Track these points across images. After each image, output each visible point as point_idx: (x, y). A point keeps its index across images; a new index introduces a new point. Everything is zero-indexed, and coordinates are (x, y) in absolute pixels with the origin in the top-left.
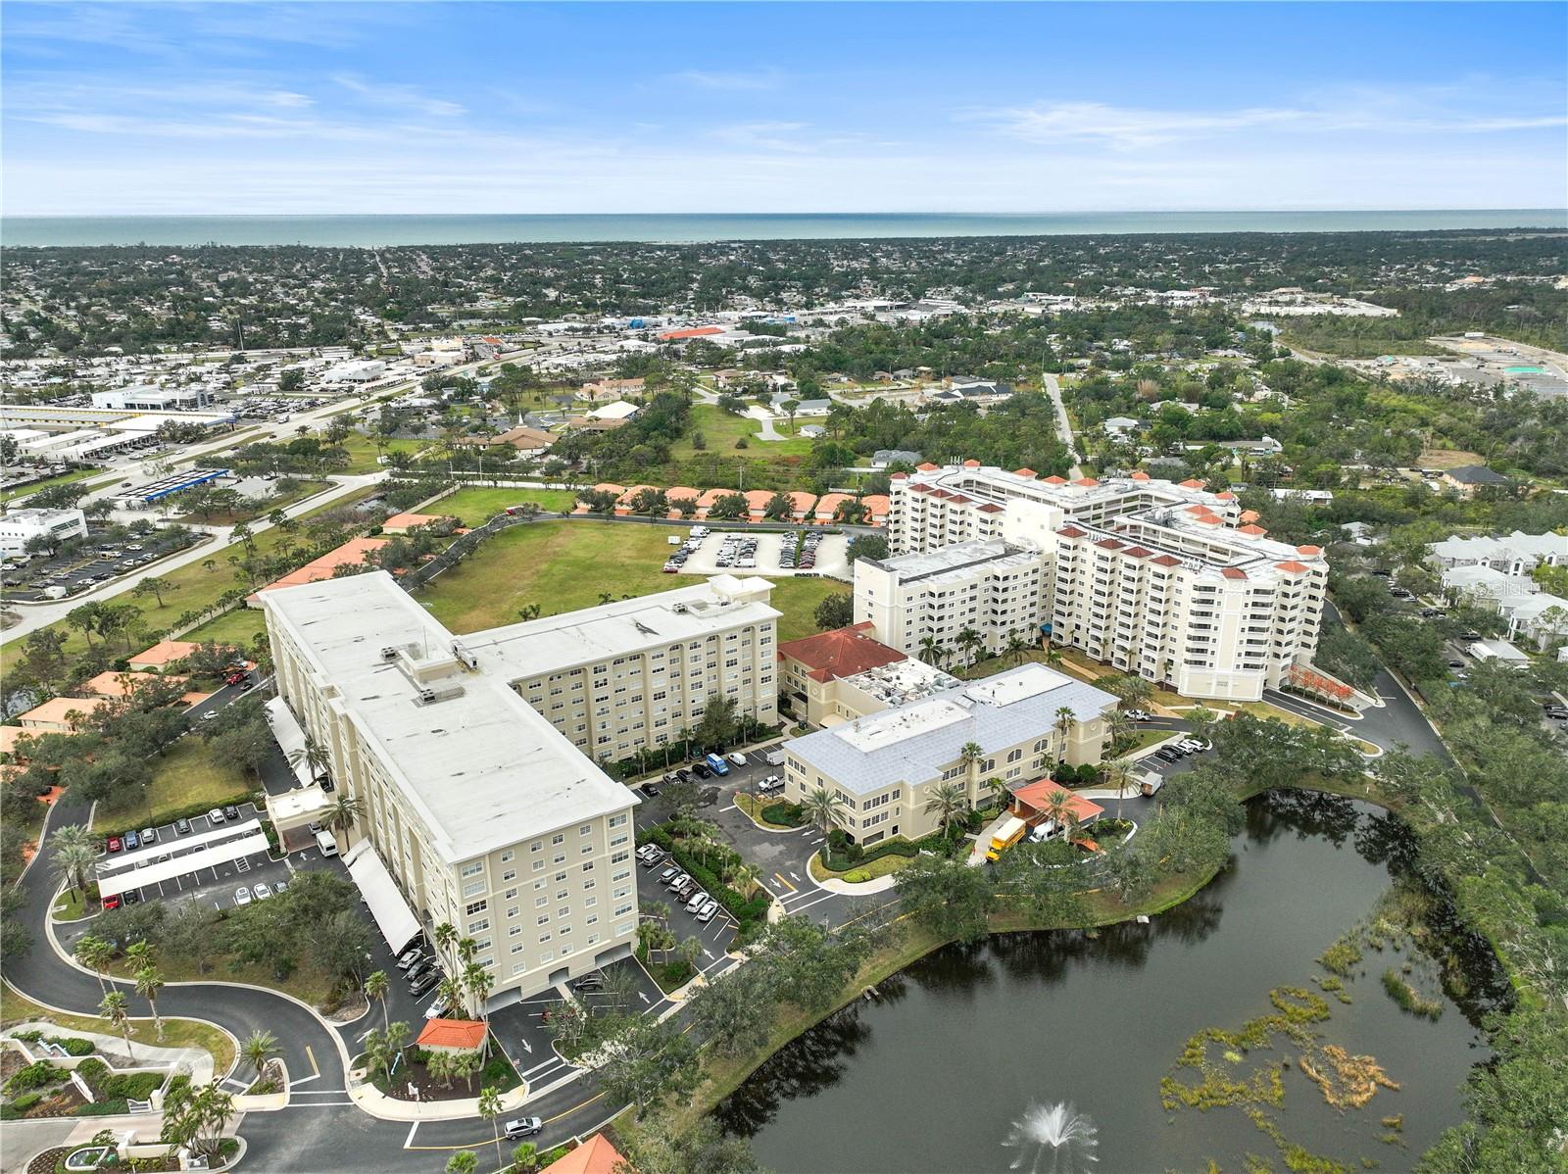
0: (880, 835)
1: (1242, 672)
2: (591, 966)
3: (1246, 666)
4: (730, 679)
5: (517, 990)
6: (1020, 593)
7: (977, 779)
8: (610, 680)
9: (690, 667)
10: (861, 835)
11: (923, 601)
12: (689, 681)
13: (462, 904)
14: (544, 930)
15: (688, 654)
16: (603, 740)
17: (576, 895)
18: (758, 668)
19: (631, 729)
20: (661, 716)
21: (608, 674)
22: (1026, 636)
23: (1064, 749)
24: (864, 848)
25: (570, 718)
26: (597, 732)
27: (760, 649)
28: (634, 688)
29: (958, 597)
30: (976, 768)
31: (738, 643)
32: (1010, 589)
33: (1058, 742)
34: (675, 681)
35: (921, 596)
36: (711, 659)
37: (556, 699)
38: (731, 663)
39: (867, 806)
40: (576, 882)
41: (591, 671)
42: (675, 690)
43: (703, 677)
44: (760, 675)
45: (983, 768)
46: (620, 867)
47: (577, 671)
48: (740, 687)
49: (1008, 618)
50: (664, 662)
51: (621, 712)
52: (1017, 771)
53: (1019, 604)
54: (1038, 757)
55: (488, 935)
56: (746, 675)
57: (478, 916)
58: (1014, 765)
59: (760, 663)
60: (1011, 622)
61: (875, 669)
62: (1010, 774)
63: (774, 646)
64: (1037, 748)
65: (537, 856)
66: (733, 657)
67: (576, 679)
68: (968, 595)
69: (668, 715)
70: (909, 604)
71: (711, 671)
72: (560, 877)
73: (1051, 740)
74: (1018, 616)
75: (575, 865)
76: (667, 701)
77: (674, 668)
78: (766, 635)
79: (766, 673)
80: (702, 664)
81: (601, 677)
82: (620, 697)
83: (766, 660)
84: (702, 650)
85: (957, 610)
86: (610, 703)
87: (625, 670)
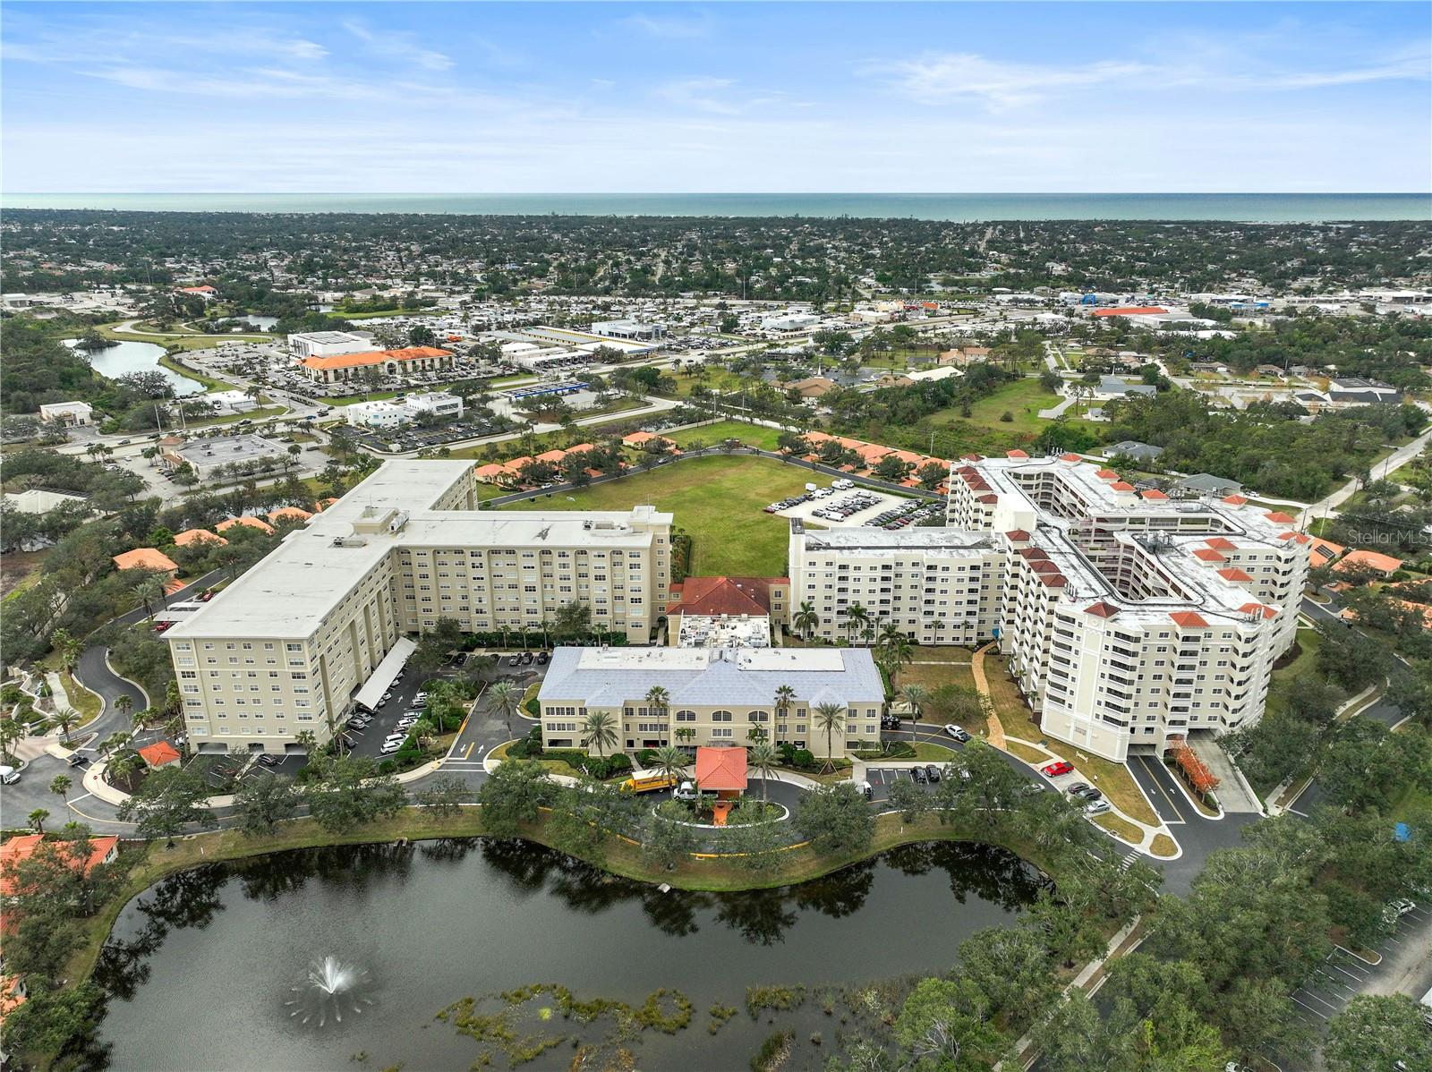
0: (569, 742)
1: (1100, 723)
2: (281, 751)
3: (1106, 718)
4: (598, 592)
5: (224, 746)
6: (952, 586)
7: (674, 724)
8: (485, 565)
9: (558, 572)
10: (547, 735)
11: (829, 569)
12: (558, 583)
13: (178, 669)
14: (241, 710)
15: (557, 561)
16: (479, 611)
17: (265, 693)
18: (627, 589)
19: (507, 609)
20: (532, 606)
21: (484, 559)
22: (960, 633)
23: (801, 728)
24: (546, 747)
25: (455, 587)
26: (474, 604)
27: (629, 572)
28: (510, 577)
29: (865, 573)
30: (672, 714)
31: (605, 562)
32: (939, 580)
33: (792, 720)
34: (548, 581)
35: (827, 564)
36: (583, 570)
37: (442, 569)
38: (600, 578)
39: (550, 711)
40: (265, 683)
41: (468, 554)
42: (549, 588)
43: (572, 583)
44: (629, 595)
45: (680, 716)
46: (299, 684)
47: (459, 551)
48: (609, 600)
49: (936, 608)
50: (535, 562)
51: (498, 593)
52: (727, 732)
53: (951, 598)
54: (753, 727)
55: (198, 697)
56: (619, 593)
57: (190, 681)
58: (722, 725)
59: (629, 585)
60: (940, 614)
61: (724, 616)
62: (716, 732)
63: (644, 573)
64: (752, 717)
65: (232, 653)
66: (600, 572)
67: (459, 558)
68: (879, 573)
69: (539, 607)
70: (812, 569)
71: (583, 581)
72: (252, 675)
73: (772, 715)
74: (950, 609)
75: (263, 670)
76: (537, 595)
77: (547, 569)
78: (635, 561)
79: (636, 595)
80: (571, 572)
81: (477, 560)
82: (498, 582)
83: (635, 584)
84: (570, 560)
85: (865, 586)
86: (485, 584)
87: (502, 560)
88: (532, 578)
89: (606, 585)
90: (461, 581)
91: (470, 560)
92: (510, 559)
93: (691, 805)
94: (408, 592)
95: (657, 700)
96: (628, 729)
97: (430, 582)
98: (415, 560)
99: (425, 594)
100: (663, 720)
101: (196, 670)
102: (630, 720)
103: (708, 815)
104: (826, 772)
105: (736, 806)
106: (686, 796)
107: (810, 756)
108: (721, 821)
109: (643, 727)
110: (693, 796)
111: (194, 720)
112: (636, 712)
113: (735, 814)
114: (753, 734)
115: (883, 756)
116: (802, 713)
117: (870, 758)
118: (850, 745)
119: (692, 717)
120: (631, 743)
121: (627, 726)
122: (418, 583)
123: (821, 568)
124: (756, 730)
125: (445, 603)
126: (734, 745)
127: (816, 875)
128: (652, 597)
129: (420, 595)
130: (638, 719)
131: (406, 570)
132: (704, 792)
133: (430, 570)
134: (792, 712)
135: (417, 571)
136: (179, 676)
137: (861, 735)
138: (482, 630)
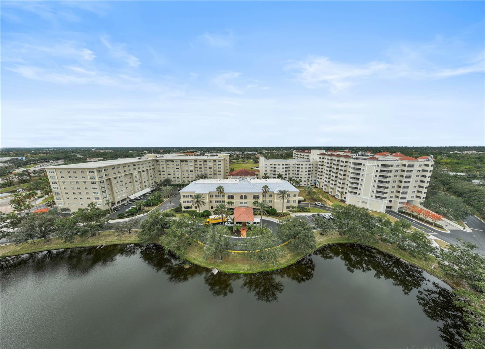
1: (374, 199)
3: (376, 197)
4: (210, 172)
6: (304, 170)
7: (226, 200)
8: (179, 165)
9: (199, 166)
10: (183, 205)
11: (271, 166)
12: (199, 170)
13: (51, 181)
14: (75, 196)
15: (198, 163)
16: (178, 178)
17: (82, 189)
18: (217, 171)
19: (186, 177)
20: (192, 176)
21: (179, 163)
22: (306, 183)
23: (271, 202)
24: (183, 209)
25: (171, 171)
26: (176, 176)
27: (218, 166)
28: (186, 168)
29: (281, 166)
30: (226, 196)
31: (212, 164)
32: (300, 168)
33: (268, 199)
34: (196, 169)
35: (270, 164)
36: (206, 166)
37: (168, 166)
38: (210, 168)
39: (184, 196)
40: (82, 186)
41: (175, 161)
42: (197, 171)
43: (203, 170)
44: (218, 173)
45: (229, 197)
46: (94, 186)
47: (173, 161)
48: (213, 174)
49: (300, 176)
50: (193, 164)
51: (183, 173)
52: (246, 203)
53: (304, 173)
54: (254, 200)
55: (59, 191)
56: (215, 172)
57: (55, 185)
58: (244, 200)
59: (218, 170)
60: (301, 178)
61: (243, 176)
62: (241, 203)
63: (222, 166)
64: (254, 197)
65: (70, 175)
66: (210, 166)
67: (172, 163)
68: (285, 166)
69: (194, 176)
70: (266, 166)
71: (206, 169)
72: (77, 183)
73: (261, 196)
74: (303, 176)
75: (81, 181)
76: (193, 173)
77: (196, 166)
78: (219, 163)
79: (220, 173)
80: (202, 166)
81: (177, 163)
82: (183, 170)
83: (220, 170)
84: (202, 163)
85: (281, 170)
86: (179, 170)
87: (184, 163)
88: (192, 168)
89: (212, 170)
90: (173, 170)
91: (175, 163)
92: (186, 163)
93: (231, 228)
94: (159, 173)
95: (220, 190)
96: (211, 203)
97: (165, 170)
98: (161, 163)
99: (163, 173)
100: (223, 199)
101: (57, 181)
102: (211, 199)
103: (238, 233)
104: (281, 216)
105: (250, 229)
106: (230, 225)
107: (275, 211)
108: (244, 235)
109: (216, 202)
110: (232, 225)
111: (58, 200)
112: (214, 196)
113: (250, 232)
114: (254, 203)
115: (299, 211)
116: (271, 196)
117: (295, 212)
118: (288, 208)
119: (233, 197)
120: (212, 208)
121: (211, 201)
122: (162, 170)
123: (269, 166)
124: (255, 202)
125: (169, 176)
126: (248, 207)
127: (292, 262)
128: (225, 173)
129: (162, 173)
130: (214, 199)
131: (158, 166)
132: (237, 223)
133: (165, 166)
134: (267, 195)
135: (161, 167)
136: (51, 183)
137: (291, 204)
138: (179, 183)
